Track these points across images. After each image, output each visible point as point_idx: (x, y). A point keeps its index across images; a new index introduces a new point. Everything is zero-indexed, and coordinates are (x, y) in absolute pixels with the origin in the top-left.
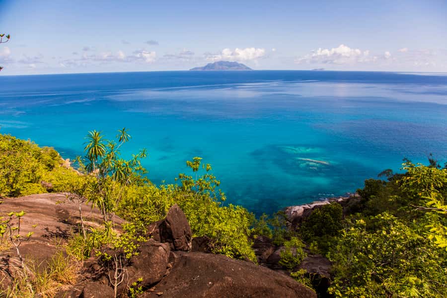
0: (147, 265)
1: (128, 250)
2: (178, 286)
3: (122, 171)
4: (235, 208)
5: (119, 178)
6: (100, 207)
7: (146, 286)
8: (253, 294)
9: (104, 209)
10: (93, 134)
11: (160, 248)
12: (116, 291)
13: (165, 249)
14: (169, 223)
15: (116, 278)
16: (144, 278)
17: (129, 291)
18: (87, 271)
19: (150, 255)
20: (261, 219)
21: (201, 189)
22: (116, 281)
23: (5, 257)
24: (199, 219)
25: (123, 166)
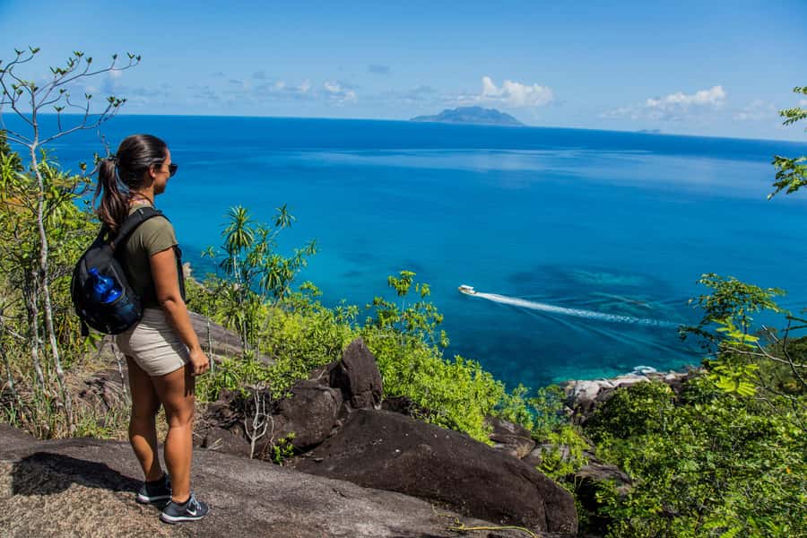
0: (303, 416)
1: (277, 389)
2: (347, 451)
3: (278, 274)
4: (465, 363)
5: (272, 284)
6: (238, 327)
7: (300, 447)
8: (465, 478)
9: (245, 332)
10: (236, 211)
11: (326, 393)
12: (253, 449)
13: (333, 397)
14: (346, 367)
15: (256, 428)
16: (297, 435)
17: (273, 450)
18: (214, 417)
19: (309, 401)
20: (515, 394)
21: (411, 327)
22: (255, 433)
23: (99, 379)
24: (401, 375)
25: (280, 267)
